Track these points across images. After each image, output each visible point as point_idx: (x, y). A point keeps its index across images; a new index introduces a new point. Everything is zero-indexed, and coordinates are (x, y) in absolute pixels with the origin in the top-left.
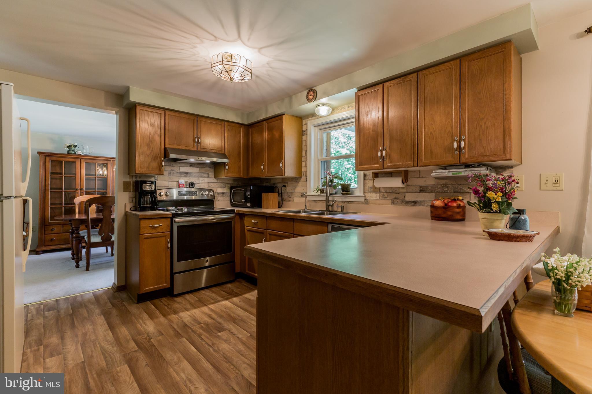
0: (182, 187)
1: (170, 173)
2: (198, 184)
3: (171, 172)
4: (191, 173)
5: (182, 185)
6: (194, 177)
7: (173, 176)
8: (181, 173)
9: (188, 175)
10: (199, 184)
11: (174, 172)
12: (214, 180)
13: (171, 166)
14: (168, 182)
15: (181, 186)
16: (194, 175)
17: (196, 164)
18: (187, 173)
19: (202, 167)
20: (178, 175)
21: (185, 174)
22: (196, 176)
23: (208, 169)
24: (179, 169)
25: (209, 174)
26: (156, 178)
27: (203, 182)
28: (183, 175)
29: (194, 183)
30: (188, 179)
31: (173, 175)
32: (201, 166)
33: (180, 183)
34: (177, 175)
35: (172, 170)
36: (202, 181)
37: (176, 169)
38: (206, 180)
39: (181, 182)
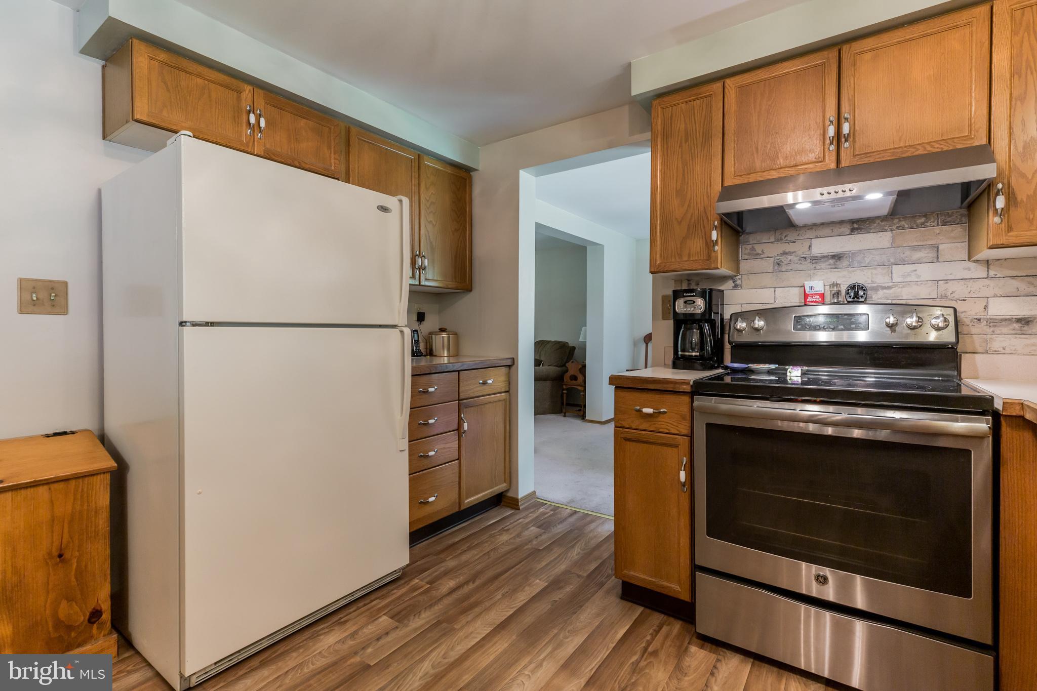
0: (816, 303)
1: (778, 264)
2: (885, 291)
3: (783, 258)
4: (853, 255)
5: (812, 295)
6: (870, 266)
7: (787, 271)
8: (816, 260)
9: (845, 263)
10: (889, 288)
11: (789, 258)
12: (968, 269)
13: (781, 240)
14: (773, 289)
15: (810, 299)
16: (867, 260)
17: (878, 221)
18: (837, 257)
19: (904, 228)
20: (807, 264)
21: (831, 261)
22: (875, 263)
23: (937, 229)
24: (810, 247)
25: (941, 247)
26: (738, 282)
27: (908, 279)
28: (823, 265)
29: (862, 288)
30: (844, 277)
31: (789, 268)
32: (903, 223)
33: (807, 290)
34: (803, 267)
35: (785, 253)
36: (904, 276)
37: (800, 248)
38: (926, 271)
39: (811, 288)
